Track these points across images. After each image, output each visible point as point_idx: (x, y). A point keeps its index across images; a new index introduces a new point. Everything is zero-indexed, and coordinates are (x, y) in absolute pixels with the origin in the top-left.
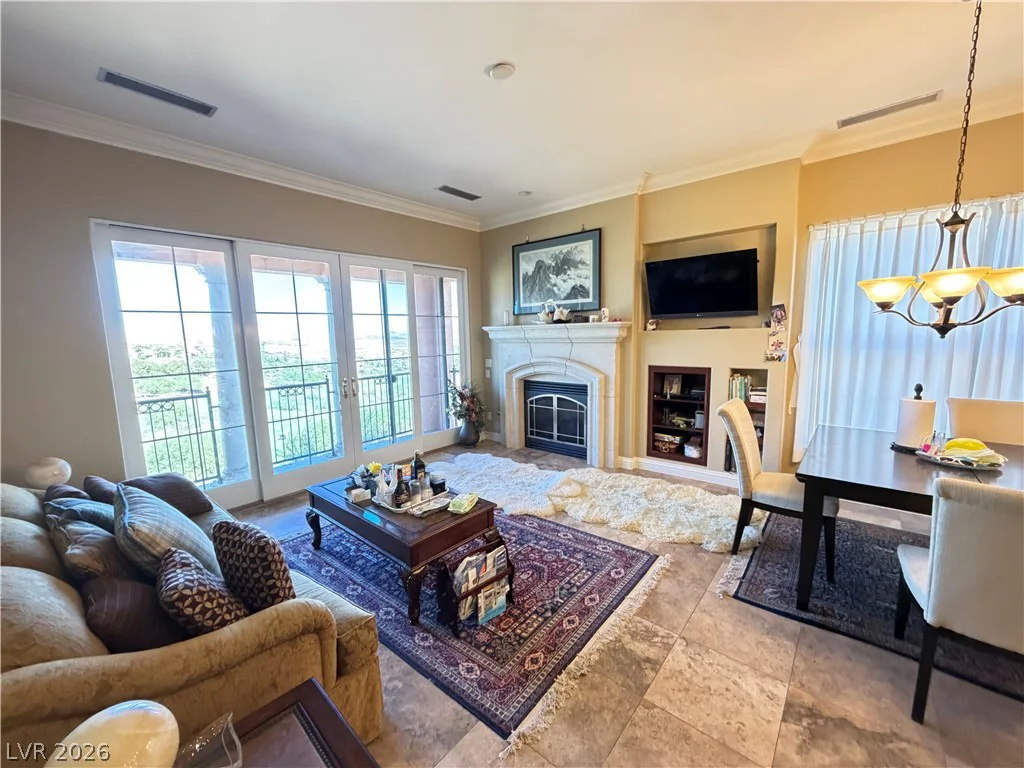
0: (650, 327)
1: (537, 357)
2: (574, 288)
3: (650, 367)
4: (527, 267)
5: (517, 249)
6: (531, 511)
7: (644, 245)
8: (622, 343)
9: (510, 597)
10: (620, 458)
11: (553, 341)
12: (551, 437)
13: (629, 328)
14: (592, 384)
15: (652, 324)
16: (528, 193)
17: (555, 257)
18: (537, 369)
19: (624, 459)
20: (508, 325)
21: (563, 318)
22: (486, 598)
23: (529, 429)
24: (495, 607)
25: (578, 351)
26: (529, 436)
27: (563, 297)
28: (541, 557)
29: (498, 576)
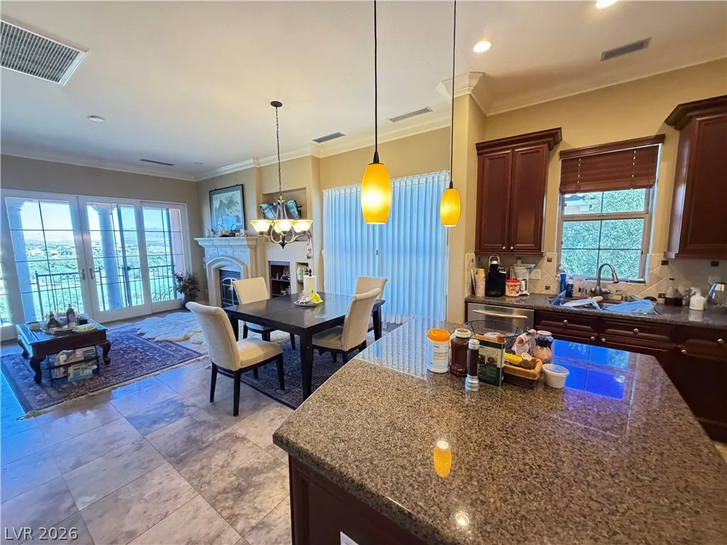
1: (221, 256)
3: (269, 262)
4: (216, 204)
5: (212, 192)
7: (264, 195)
8: (254, 248)
9: (96, 372)
11: (225, 247)
13: (257, 240)
14: (242, 271)
17: (226, 199)
18: (222, 263)
21: (228, 234)
22: (75, 370)
23: (223, 298)
24: (81, 374)
25: (238, 254)
28: (144, 357)
29: (87, 360)
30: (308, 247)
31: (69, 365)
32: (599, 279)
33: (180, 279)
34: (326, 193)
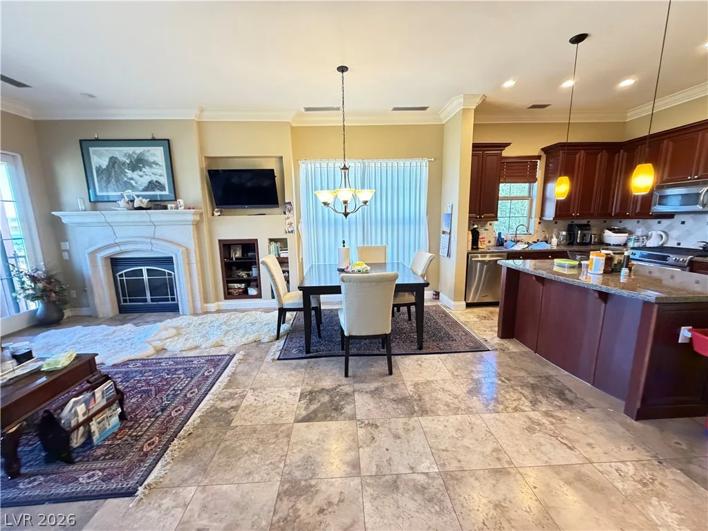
0: (216, 214)
1: (122, 238)
2: (150, 183)
3: (219, 240)
4: (99, 161)
6: (132, 357)
7: (206, 158)
8: (197, 225)
9: (122, 417)
10: (205, 305)
11: (136, 224)
12: (145, 300)
13: (201, 214)
14: (176, 255)
15: (217, 212)
16: (92, 96)
17: (129, 156)
18: (123, 248)
19: (208, 305)
20: (85, 210)
21: (144, 206)
22: (99, 423)
23: (122, 298)
24: (108, 427)
25: (161, 232)
26: (122, 303)
27: (140, 188)
28: (148, 383)
29: (109, 403)
30: (288, 221)
31: (89, 419)
32: (516, 234)
34: (302, 166)
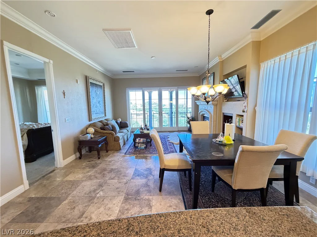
3: (223, 113)
5: (203, 79)
7: (223, 75)
8: (216, 106)
11: (205, 105)
13: (217, 101)
15: (225, 100)
16: (197, 67)
24: (142, 147)
29: (143, 143)
30: (244, 105)
31: (139, 143)
33: (189, 118)
